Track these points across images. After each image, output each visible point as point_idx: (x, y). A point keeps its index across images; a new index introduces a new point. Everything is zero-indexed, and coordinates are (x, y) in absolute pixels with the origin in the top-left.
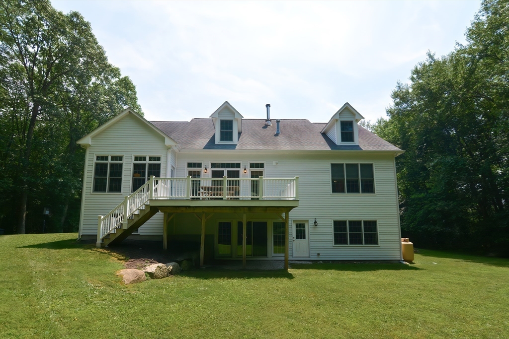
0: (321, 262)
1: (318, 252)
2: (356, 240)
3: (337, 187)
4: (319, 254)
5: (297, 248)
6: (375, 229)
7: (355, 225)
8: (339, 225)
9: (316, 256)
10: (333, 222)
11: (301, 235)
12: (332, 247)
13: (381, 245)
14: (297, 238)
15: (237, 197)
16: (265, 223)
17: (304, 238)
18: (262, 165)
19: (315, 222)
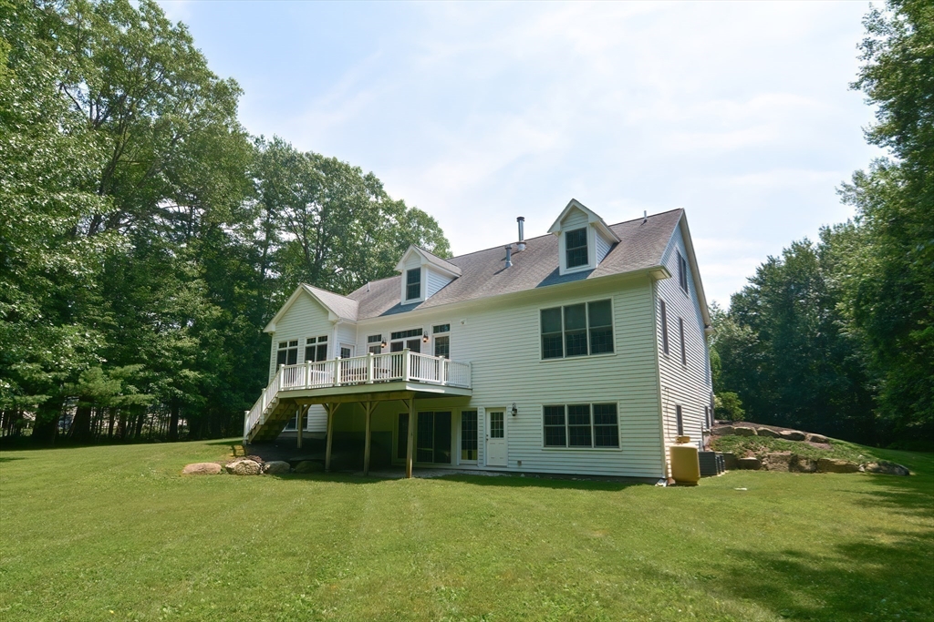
0: (523, 475)
1: (519, 459)
2: (580, 439)
3: (551, 349)
4: (519, 462)
5: (492, 452)
6: (614, 419)
7: (579, 411)
8: (552, 413)
9: (517, 466)
10: (542, 409)
11: (497, 431)
12: (541, 451)
13: (625, 448)
14: (493, 436)
15: (417, 378)
16: (449, 414)
17: (502, 436)
18: (447, 328)
19: (515, 410)
